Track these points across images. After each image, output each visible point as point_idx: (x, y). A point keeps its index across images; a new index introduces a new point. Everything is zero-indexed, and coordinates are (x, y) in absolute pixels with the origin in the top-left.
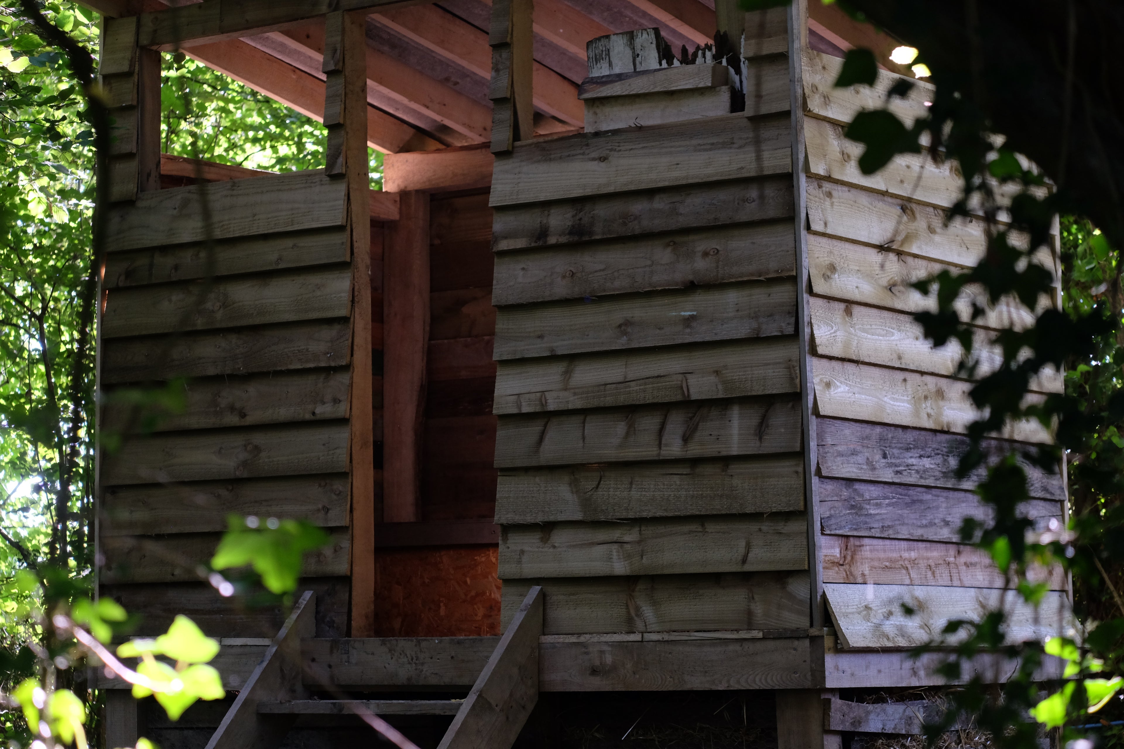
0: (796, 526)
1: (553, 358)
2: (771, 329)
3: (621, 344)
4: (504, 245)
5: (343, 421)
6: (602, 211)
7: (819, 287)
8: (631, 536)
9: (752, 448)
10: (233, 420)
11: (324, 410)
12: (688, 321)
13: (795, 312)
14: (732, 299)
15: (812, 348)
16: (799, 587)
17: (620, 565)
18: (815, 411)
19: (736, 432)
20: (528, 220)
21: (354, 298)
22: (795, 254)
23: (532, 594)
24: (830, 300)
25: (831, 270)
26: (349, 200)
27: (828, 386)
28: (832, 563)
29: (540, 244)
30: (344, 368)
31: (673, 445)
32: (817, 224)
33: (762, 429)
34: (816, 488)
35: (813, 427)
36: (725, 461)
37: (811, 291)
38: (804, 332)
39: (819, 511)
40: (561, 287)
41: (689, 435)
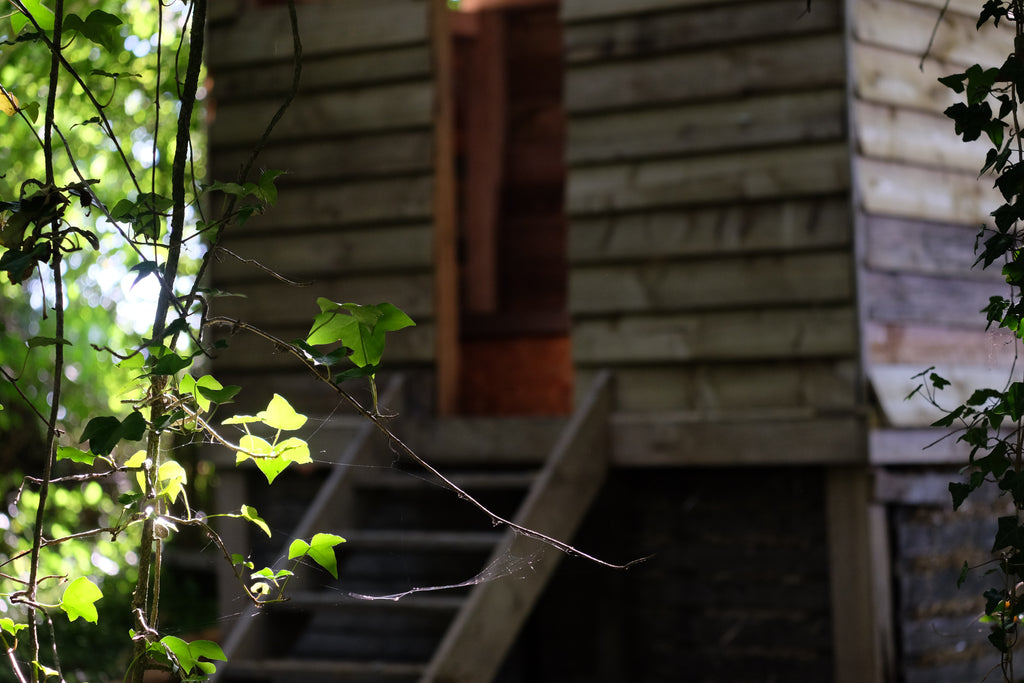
0: (843, 315)
1: (618, 161)
2: (822, 130)
3: (681, 146)
4: (575, 56)
5: (424, 221)
6: (665, 25)
7: (867, 91)
8: (691, 323)
9: (804, 240)
10: (326, 220)
11: (411, 210)
12: (744, 127)
13: (843, 116)
14: (784, 105)
15: (859, 150)
16: (846, 371)
17: (681, 351)
18: (863, 209)
19: (788, 228)
20: (596, 34)
21: (437, 108)
22: (843, 63)
23: (602, 377)
24: (876, 104)
25: (876, 76)
26: (431, 16)
27: (874, 183)
28: (878, 348)
29: (607, 56)
30: (429, 172)
31: (731, 241)
32: (864, 34)
33: (812, 225)
34: (865, 280)
35: (860, 222)
36: (778, 255)
37: (858, 96)
38: (852, 135)
39: (865, 300)
40: (627, 96)
41: (745, 231)
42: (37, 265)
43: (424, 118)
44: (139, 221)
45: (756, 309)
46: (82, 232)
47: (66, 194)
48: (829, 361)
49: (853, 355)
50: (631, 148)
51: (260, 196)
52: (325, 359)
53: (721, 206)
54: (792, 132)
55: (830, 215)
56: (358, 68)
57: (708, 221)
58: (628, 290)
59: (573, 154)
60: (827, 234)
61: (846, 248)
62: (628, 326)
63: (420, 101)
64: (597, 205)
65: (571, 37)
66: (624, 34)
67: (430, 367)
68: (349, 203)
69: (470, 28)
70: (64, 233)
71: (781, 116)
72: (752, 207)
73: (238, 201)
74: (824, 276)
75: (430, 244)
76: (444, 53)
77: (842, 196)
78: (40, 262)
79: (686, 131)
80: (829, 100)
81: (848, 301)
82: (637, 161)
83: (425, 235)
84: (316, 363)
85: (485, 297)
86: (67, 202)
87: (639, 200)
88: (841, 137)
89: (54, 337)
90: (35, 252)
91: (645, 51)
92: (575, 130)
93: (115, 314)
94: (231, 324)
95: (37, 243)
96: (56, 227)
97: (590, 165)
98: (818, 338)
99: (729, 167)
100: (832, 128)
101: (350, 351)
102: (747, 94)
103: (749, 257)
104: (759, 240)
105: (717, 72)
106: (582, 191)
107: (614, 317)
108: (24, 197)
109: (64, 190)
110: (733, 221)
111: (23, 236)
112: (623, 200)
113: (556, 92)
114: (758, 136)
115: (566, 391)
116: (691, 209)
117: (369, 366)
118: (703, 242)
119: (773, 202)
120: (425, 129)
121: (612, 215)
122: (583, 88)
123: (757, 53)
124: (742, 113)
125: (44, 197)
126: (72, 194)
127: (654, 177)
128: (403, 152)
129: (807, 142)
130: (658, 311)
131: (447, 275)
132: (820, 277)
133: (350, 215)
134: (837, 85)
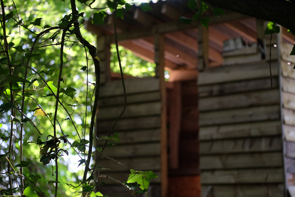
0: (280, 171)
1: (214, 125)
2: (273, 117)
3: (232, 121)
4: (202, 95)
5: (158, 142)
6: (227, 86)
7: (286, 106)
8: (236, 173)
9: (268, 149)
10: (130, 141)
11: (154, 139)
12: (251, 115)
13: (279, 113)
14: (262, 109)
15: (284, 122)
16: (281, 187)
17: (232, 181)
18: (285, 139)
19: (264, 145)
20: (208, 89)
21: (162, 109)
22: (279, 97)
23: (209, 188)
24: (289, 109)
25: (289, 102)
26: (160, 83)
27: (288, 132)
28: (290, 181)
29: (211, 95)
30: (159, 128)
31: (247, 149)
32: (285, 89)
33: (270, 144)
34: (286, 160)
35: (285, 144)
36: (261, 153)
37: (283, 107)
38: (282, 118)
39: (286, 166)
40: (216, 106)
41: (251, 146)
42: (51, 160)
43: (158, 112)
44: (80, 147)
45: (254, 168)
46: (64, 150)
47: (59, 139)
48: (276, 184)
49: (283, 182)
50: (217, 121)
51: (114, 140)
52: (133, 187)
53: (244, 138)
54: (265, 117)
55: (276, 142)
56: (139, 98)
57: (240, 143)
58: (217, 163)
59: (201, 123)
60: (275, 147)
61: (281, 151)
62: (217, 173)
63: (157, 107)
64: (208, 138)
65: (200, 89)
66: (216, 89)
67: (159, 184)
68: (137, 136)
69: (171, 86)
70: (59, 151)
71: (261, 113)
72: (253, 139)
73: (108, 142)
74: (274, 159)
75: (160, 148)
76: (164, 94)
77: (279, 136)
78: (52, 159)
79: (234, 117)
80: (275, 108)
81: (281, 167)
82: (219, 125)
83: (158, 146)
84: (130, 189)
85: (175, 164)
86: (60, 142)
87: (220, 136)
88: (279, 119)
89: (55, 181)
90: (50, 157)
91: (222, 94)
92: (201, 116)
93: (68, 167)
94: (106, 177)
95: (51, 154)
96: (56, 149)
97: (206, 126)
98: (272, 177)
99: (246, 127)
100: (276, 116)
101: (140, 185)
102: (251, 106)
103: (252, 153)
104: (255, 148)
105: (243, 100)
106: (203, 133)
107: (213, 170)
108: (48, 140)
109: (59, 138)
110: (248, 143)
111: (47, 152)
112: (215, 137)
113: (196, 105)
114: (254, 118)
115: (199, 192)
116: (235, 139)
117: (145, 189)
118: (239, 149)
119: (259, 138)
120: (158, 115)
121: (212, 141)
122: (204, 104)
123: (254, 95)
124: (250, 112)
125: (53, 141)
126: (61, 139)
127: (224, 130)
128: (152, 122)
129: (269, 120)
130: (226, 169)
131: (164, 158)
132: (273, 160)
133: (137, 140)
134: (278, 104)
